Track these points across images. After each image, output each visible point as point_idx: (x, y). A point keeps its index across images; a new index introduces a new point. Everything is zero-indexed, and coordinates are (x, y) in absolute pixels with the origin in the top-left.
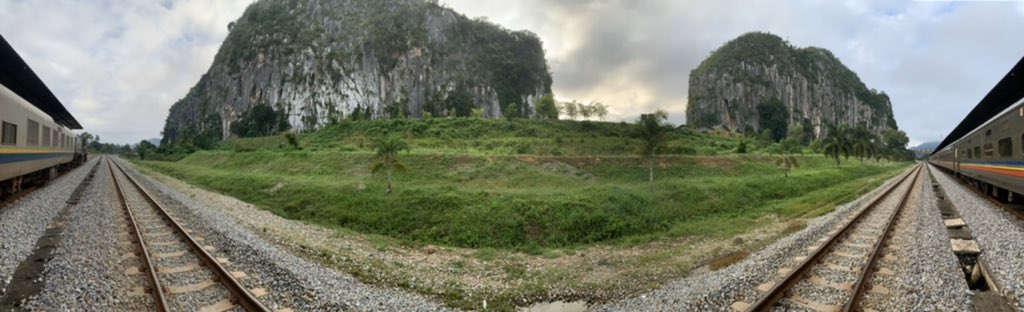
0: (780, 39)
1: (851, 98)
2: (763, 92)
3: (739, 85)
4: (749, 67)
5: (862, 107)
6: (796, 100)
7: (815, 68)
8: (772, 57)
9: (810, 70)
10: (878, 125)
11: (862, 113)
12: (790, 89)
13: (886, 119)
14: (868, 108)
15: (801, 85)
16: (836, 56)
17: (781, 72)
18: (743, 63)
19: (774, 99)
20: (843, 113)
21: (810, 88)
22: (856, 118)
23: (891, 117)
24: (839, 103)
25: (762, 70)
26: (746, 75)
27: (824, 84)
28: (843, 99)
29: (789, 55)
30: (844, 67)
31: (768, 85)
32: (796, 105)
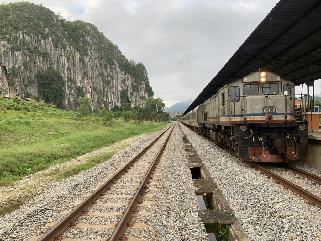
0: (52, 13)
1: (115, 69)
2: (40, 62)
3: (18, 54)
4: (27, 38)
5: (123, 76)
6: (70, 70)
7: (85, 42)
8: (47, 30)
9: (81, 43)
10: (138, 92)
11: (124, 82)
12: (64, 60)
13: (144, 86)
14: (129, 77)
15: (74, 57)
16: (100, 31)
17: (56, 46)
18: (20, 33)
19: (50, 69)
20: (109, 82)
21: (82, 61)
22: (119, 87)
23: (147, 84)
24: (105, 74)
25: (38, 41)
26: (24, 45)
27: (93, 57)
28: (109, 70)
29: (62, 29)
30: (107, 41)
31: (45, 55)
32: (70, 74)
